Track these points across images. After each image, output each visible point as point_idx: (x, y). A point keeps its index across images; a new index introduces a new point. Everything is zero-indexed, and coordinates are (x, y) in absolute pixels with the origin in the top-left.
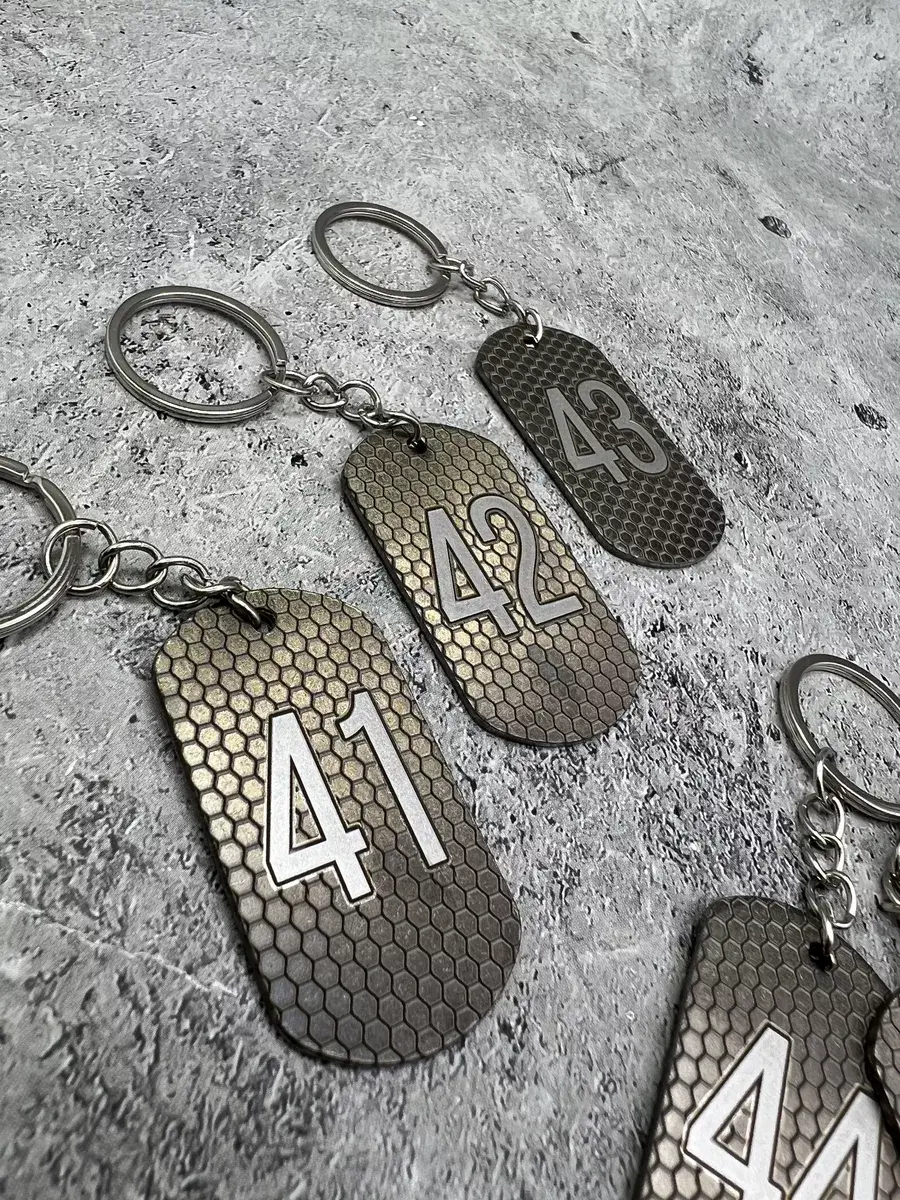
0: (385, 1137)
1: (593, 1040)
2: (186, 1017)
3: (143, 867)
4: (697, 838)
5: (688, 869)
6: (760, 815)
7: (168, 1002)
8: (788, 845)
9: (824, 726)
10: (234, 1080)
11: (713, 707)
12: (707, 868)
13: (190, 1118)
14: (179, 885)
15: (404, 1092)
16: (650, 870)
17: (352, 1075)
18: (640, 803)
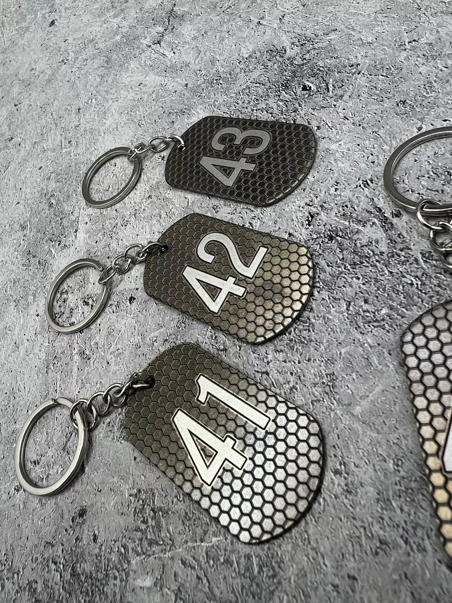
0: (307, 556)
1: (380, 446)
2: (210, 560)
3: (167, 513)
4: (383, 306)
5: (386, 325)
6: (411, 264)
7: (201, 559)
8: (435, 266)
9: (423, 183)
10: (239, 572)
11: (357, 232)
12: (396, 316)
13: (232, 597)
14: (182, 510)
15: (306, 531)
16: (368, 342)
17: (281, 539)
18: (346, 314)
